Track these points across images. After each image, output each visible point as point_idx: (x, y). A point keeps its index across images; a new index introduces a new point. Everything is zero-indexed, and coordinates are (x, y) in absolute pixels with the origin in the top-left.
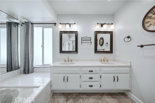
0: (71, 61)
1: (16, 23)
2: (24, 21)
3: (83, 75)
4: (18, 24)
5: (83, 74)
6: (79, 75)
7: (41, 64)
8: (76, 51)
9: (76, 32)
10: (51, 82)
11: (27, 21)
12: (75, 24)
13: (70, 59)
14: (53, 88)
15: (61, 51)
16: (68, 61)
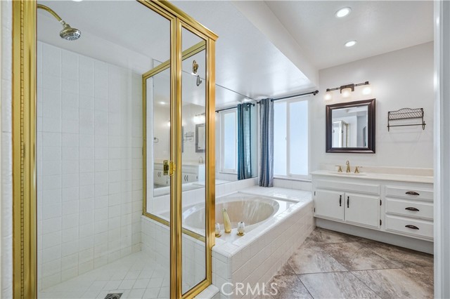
0: (357, 170)
1: (248, 104)
2: (260, 98)
3: (388, 199)
4: (250, 104)
5: (388, 196)
6: (377, 198)
7: (285, 174)
8: (372, 147)
9: (371, 101)
10: (313, 202)
11: (265, 98)
12: (367, 83)
13: (353, 166)
14: (319, 213)
15: (329, 149)
16: (348, 170)
